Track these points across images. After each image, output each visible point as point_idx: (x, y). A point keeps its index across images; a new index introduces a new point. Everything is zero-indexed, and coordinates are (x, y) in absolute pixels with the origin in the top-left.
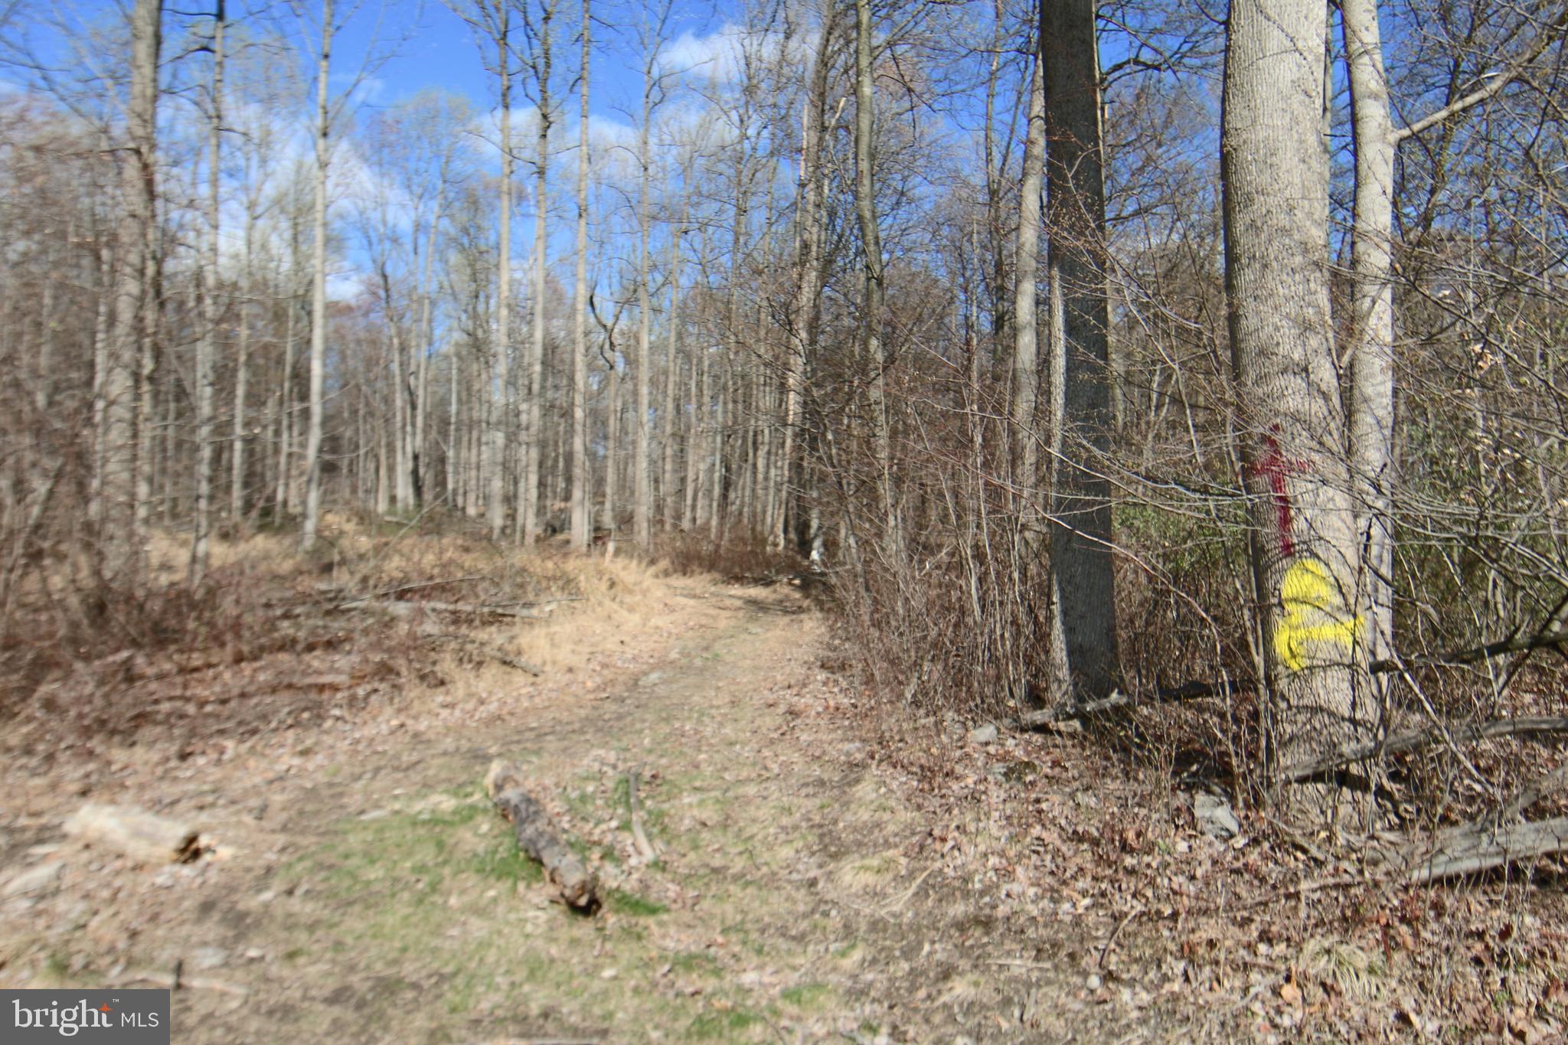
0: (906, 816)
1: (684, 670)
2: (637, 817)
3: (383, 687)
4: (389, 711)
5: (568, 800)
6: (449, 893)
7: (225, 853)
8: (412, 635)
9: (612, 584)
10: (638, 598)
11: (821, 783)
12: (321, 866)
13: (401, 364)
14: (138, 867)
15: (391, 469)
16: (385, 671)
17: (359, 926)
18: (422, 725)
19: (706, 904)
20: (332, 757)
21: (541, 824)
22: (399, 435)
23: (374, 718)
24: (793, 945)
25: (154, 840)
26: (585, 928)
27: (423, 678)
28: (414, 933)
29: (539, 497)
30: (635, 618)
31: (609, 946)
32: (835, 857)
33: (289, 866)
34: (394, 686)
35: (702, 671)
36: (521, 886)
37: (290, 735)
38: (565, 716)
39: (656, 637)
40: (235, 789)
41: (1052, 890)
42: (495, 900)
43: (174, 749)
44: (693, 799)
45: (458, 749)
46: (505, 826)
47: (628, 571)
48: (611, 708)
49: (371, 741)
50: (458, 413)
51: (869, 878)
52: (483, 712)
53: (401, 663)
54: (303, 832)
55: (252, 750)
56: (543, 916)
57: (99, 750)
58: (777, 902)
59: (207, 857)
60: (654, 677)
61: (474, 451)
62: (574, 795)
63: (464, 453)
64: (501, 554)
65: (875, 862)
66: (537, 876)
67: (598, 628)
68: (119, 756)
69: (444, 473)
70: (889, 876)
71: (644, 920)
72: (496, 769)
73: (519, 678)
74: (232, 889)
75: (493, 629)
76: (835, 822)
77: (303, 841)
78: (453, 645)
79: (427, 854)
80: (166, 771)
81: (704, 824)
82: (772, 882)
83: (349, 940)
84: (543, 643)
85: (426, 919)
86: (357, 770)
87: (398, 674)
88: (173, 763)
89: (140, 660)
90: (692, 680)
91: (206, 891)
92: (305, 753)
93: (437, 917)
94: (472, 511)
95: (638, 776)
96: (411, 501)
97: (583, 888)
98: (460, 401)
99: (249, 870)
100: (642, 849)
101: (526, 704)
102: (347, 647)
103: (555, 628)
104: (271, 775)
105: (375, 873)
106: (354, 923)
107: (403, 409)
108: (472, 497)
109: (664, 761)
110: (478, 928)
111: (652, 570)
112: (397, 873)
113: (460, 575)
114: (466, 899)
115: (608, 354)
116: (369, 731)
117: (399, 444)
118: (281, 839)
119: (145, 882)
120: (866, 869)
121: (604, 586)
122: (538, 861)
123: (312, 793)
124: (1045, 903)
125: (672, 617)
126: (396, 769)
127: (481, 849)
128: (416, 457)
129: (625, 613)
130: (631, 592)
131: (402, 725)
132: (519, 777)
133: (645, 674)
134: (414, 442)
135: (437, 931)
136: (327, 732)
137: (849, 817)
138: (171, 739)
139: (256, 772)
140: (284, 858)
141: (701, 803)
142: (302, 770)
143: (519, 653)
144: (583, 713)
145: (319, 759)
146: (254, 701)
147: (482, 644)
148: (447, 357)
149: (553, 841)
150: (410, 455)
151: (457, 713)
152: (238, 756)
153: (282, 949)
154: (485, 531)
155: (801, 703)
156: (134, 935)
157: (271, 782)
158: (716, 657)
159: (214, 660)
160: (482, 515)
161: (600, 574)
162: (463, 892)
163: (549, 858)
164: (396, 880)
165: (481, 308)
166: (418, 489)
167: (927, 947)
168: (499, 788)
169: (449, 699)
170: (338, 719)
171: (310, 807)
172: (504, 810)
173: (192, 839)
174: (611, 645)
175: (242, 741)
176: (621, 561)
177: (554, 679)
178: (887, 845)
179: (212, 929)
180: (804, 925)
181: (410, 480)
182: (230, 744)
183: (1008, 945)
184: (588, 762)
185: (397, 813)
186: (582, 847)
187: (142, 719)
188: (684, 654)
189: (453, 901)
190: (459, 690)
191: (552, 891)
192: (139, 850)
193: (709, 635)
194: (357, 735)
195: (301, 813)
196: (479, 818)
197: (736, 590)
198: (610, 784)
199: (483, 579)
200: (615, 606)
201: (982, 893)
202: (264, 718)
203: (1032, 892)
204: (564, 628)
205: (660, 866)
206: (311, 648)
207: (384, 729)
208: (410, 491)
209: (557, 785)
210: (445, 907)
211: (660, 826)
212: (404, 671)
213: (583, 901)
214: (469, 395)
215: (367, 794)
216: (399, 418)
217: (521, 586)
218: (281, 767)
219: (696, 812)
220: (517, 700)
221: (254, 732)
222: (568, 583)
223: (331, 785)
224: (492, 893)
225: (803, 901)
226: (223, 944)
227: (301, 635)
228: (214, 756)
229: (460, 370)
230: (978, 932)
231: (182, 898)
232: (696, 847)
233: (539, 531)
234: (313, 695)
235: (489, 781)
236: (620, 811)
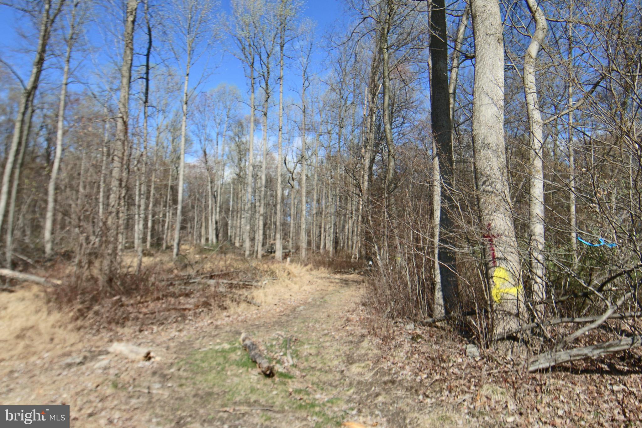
0: (376, 351)
1: (313, 306)
2: (289, 351)
3: (205, 310)
4: (207, 318)
5: (267, 346)
6: (227, 371)
7: (158, 359)
8: (215, 292)
9: (289, 274)
10: (298, 279)
11: (351, 342)
12: (187, 363)
13: (211, 188)
14: (133, 362)
15: (207, 228)
16: (207, 304)
17: (201, 379)
18: (219, 323)
19: (307, 377)
20: (189, 333)
21: (256, 351)
22: (210, 214)
23: (202, 320)
24: (333, 388)
25: (137, 353)
26: (269, 381)
27: (219, 307)
28: (216, 381)
29: (263, 239)
30: (297, 287)
31: (275, 386)
32: (351, 364)
33: (178, 363)
34: (209, 309)
35: (319, 306)
36: (250, 369)
37: (175, 325)
38: (268, 321)
39: (304, 294)
40: (158, 341)
41: (416, 373)
42: (241, 373)
43: (137, 328)
44: (308, 347)
45: (231, 331)
46: (245, 353)
47: (296, 269)
48: (284, 318)
49: (202, 328)
50: (233, 206)
51: (360, 370)
52: (240, 319)
53: (212, 301)
54: (181, 354)
55: (162, 329)
56: (256, 378)
57: (114, 328)
58: (330, 377)
59: (153, 360)
60: (301, 308)
61: (239, 221)
62: (269, 345)
63: (235, 222)
64: (248, 262)
65: (363, 365)
66: (255, 367)
67: (283, 290)
68: (120, 330)
69: (227, 229)
70: (366, 369)
71: (287, 380)
72: (243, 335)
73: (253, 308)
74: (161, 369)
75: (244, 290)
76: (353, 354)
77: (182, 356)
78: (230, 295)
79: (221, 360)
80: (135, 336)
81: (311, 354)
82: (330, 371)
83: (198, 382)
84: (262, 295)
85: (221, 377)
86: (197, 337)
87: (211, 305)
88: (137, 333)
89: (124, 299)
90: (315, 309)
91: (153, 369)
92: (180, 331)
93: (223, 377)
94: (237, 245)
95: (290, 340)
96: (215, 240)
97: (268, 368)
98: (233, 200)
99: (165, 364)
100: (289, 361)
101: (255, 316)
102: (192, 296)
103: (266, 290)
104: (169, 338)
105: (205, 365)
106: (199, 378)
107: (212, 205)
108: (237, 238)
109: (300, 335)
110: (236, 380)
111: (305, 269)
112: (212, 365)
113: (232, 270)
114: (233, 372)
115: (291, 182)
116: (201, 324)
117: (210, 218)
118: (175, 356)
119: (136, 365)
120: (359, 367)
121: (286, 274)
122: (255, 362)
123: (183, 343)
124: (413, 377)
125: (311, 286)
126: (210, 336)
127: (238, 358)
128: (216, 223)
129: (293, 285)
130: (295, 277)
131: (212, 323)
132: (250, 337)
133: (298, 307)
134: (215, 217)
135: (224, 380)
136: (187, 324)
137: (358, 352)
138: (136, 325)
139: (164, 337)
140: (176, 361)
141: (311, 348)
142: (179, 336)
143: (253, 298)
144: (274, 320)
145: (185, 333)
146: (162, 314)
147: (240, 295)
148: (229, 184)
149: (260, 356)
150: (214, 222)
151: (231, 319)
152: (158, 331)
153: (178, 384)
154: (242, 252)
155: (351, 317)
156: (134, 379)
157: (169, 340)
158: (325, 302)
159: (147, 299)
160: (242, 246)
161: (284, 270)
162: (232, 370)
163: (258, 361)
164: (211, 367)
165: (242, 165)
166: (217, 236)
167: (373, 388)
168: (244, 341)
169: (228, 314)
170: (190, 320)
171: (183, 347)
172: (245, 348)
173: (149, 353)
174: (287, 296)
175: (159, 327)
176: (294, 265)
177: (265, 308)
178: (368, 360)
179: (156, 378)
180: (337, 383)
181: (214, 232)
182: (155, 328)
183: (399, 388)
184: (274, 335)
185: (211, 349)
186: (270, 360)
187: (126, 319)
188: (314, 300)
189: (229, 373)
190: (232, 311)
191: (259, 370)
192: (132, 356)
193: (324, 293)
194: (197, 325)
195: (180, 349)
196: (237, 351)
197: (338, 276)
198: (281, 342)
199: (241, 271)
200: (289, 282)
201: (394, 374)
202: (166, 319)
203: (410, 373)
204: (270, 290)
205: (294, 366)
206: (180, 296)
207: (206, 324)
208: (214, 237)
209: (263, 341)
210: (226, 374)
211: (295, 354)
212: (213, 304)
213: (268, 372)
214: (237, 198)
215: (201, 344)
216: (210, 207)
217: (255, 274)
218: (172, 335)
219: (308, 351)
220: (252, 315)
221: (163, 324)
222: (272, 274)
223: (189, 341)
224: (241, 371)
225: (338, 376)
226: (160, 382)
227: (176, 291)
228: (150, 331)
229: (234, 189)
230: (390, 385)
231: (146, 371)
232: (307, 361)
233: (263, 252)
234: (182, 312)
235: (241, 339)
236: (284, 350)
